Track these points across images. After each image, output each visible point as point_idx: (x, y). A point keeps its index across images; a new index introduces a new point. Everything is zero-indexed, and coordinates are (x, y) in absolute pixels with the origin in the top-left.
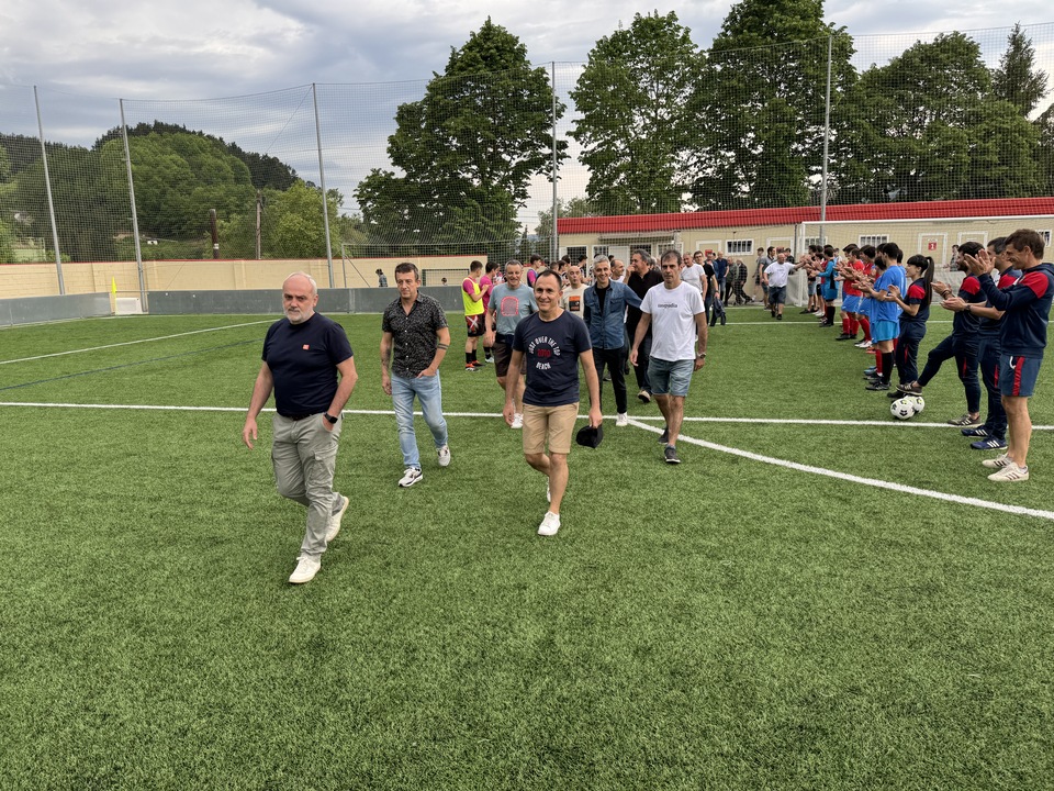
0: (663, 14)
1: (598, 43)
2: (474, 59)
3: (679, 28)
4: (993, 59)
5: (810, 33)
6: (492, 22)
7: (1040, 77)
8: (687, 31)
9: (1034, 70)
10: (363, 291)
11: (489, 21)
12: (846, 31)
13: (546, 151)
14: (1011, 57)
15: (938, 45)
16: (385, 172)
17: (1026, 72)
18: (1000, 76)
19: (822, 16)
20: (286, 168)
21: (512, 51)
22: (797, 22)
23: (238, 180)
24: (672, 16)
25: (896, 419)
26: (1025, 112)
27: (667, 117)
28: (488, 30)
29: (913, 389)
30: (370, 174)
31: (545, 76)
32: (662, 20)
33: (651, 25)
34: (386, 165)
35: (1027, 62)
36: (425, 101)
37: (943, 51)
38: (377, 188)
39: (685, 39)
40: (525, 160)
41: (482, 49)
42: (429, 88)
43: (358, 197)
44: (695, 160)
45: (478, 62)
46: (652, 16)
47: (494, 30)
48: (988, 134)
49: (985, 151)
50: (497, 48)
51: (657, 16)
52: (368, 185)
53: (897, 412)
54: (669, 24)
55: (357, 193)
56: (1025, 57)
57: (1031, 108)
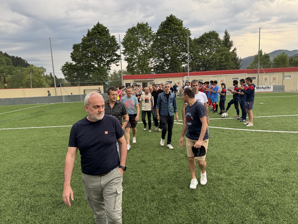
0: (145, 23)
1: (128, 29)
2: (95, 32)
3: (148, 27)
4: (222, 37)
5: (181, 29)
6: (99, 23)
7: (232, 42)
8: (151, 28)
9: (230, 40)
10: (67, 96)
11: (99, 22)
12: (189, 29)
13: (115, 57)
14: (225, 37)
15: (210, 33)
16: (70, 63)
17: (229, 40)
18: (223, 41)
19: (183, 25)
20: (24, 61)
21: (105, 31)
22: (177, 27)
23: (7, 64)
24: (147, 24)
25: (223, 117)
26: (229, 50)
27: (147, 50)
28: (98, 25)
29: (225, 111)
30: (65, 63)
31: (115, 38)
32: (144, 24)
33: (142, 26)
34: (70, 61)
35: (229, 38)
36: (81, 44)
37: (211, 35)
38: (67, 67)
39: (150, 30)
40: (109, 60)
41: (97, 30)
42: (82, 40)
43: (62, 70)
44: (154, 61)
45: (96, 33)
46: (142, 23)
47: (100, 25)
48: (222, 55)
49: (222, 59)
50: (101, 30)
51: (143, 23)
52: (65, 66)
53: (223, 116)
54: (146, 26)
55: (62, 69)
56: (228, 37)
57: (230, 49)
